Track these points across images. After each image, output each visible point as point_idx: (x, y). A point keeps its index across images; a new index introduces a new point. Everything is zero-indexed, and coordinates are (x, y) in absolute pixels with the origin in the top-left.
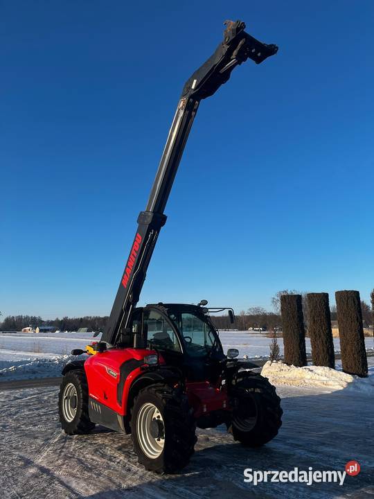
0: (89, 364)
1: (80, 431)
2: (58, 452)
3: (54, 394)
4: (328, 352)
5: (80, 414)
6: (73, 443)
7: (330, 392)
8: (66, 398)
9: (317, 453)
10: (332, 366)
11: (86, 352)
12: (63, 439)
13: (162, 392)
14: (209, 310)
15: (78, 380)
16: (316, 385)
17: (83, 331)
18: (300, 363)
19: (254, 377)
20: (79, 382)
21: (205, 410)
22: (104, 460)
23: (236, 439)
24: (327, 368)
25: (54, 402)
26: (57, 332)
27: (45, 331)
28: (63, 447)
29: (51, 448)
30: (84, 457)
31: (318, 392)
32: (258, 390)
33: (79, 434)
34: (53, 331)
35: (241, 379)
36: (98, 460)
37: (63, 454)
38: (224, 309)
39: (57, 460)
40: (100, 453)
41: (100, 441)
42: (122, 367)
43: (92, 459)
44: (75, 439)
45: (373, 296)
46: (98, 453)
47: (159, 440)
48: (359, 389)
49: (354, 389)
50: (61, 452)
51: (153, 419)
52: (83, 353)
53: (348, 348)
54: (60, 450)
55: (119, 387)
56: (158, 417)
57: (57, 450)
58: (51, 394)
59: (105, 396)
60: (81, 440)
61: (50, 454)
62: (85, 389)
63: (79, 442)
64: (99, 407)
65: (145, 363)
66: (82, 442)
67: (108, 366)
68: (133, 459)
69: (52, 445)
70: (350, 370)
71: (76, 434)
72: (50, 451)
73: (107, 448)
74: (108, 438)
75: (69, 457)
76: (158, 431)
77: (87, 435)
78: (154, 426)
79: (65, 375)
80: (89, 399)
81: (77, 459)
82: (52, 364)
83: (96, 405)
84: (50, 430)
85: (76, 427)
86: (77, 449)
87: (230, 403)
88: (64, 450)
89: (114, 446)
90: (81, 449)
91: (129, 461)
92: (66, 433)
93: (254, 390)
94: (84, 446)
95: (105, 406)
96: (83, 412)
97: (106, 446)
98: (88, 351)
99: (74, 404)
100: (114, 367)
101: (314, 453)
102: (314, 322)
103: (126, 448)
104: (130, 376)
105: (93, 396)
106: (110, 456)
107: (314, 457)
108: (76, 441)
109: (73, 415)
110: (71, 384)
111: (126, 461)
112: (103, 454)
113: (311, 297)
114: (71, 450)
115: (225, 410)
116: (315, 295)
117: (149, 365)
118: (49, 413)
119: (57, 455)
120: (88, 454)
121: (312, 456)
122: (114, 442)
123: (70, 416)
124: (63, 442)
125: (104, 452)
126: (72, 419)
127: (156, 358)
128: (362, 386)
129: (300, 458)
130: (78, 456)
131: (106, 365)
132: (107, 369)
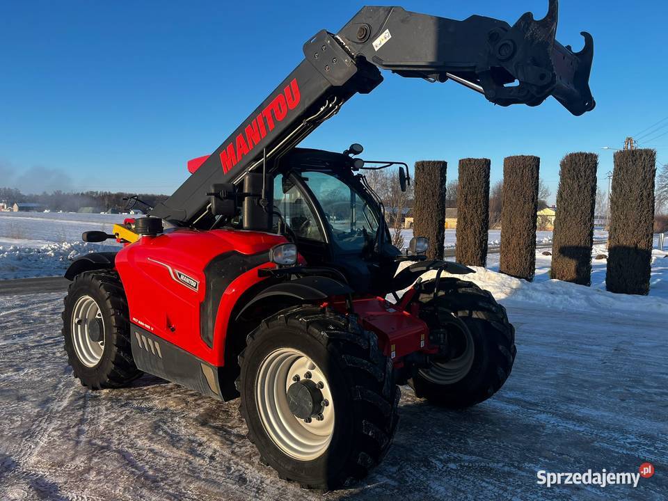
0: (125, 260)
1: (113, 383)
2: (72, 434)
3: (50, 307)
6: (103, 409)
8: (79, 322)
9: (579, 420)
11: (113, 237)
12: (82, 401)
13: (323, 325)
14: (366, 165)
15: (104, 292)
20: (107, 294)
22: (179, 453)
23: (418, 395)
25: (53, 321)
26: (46, 211)
27: (28, 209)
28: (82, 421)
29: (56, 423)
30: (133, 446)
33: (113, 387)
34: (41, 210)
35: (444, 293)
36: (166, 452)
37: (83, 438)
38: (391, 163)
39: (73, 459)
40: (165, 432)
41: (157, 403)
42: (208, 269)
43: (151, 451)
44: (104, 399)
45: (563, 165)
46: (161, 433)
47: (310, 421)
48: (530, 298)
49: (524, 298)
50: (79, 433)
51: (294, 379)
52: (108, 240)
53: (514, 241)
54: (76, 429)
55: (203, 309)
56: (309, 375)
57: (68, 428)
58: (45, 306)
59: (169, 326)
60: (118, 400)
61: (54, 441)
62: (122, 310)
63: (116, 407)
64: (156, 344)
65: (271, 260)
66: (122, 406)
67: (174, 266)
68: (240, 447)
69: (58, 415)
70: (512, 271)
71: (104, 386)
72: (55, 430)
73: (177, 419)
74: (172, 394)
75: (99, 446)
76: (311, 406)
77: (128, 390)
78: (300, 394)
79: (73, 280)
80: (132, 328)
81: (119, 452)
82: (43, 256)
83: (149, 340)
84: (49, 380)
85: (105, 376)
86: (112, 424)
87: (431, 338)
88: (86, 428)
89: (191, 415)
90: (121, 423)
91: (233, 453)
92: (84, 385)
93: (471, 314)
94: (127, 417)
95: (171, 345)
96: (119, 351)
97: (174, 414)
98: (118, 234)
99: (98, 332)
100: (190, 269)
101: (574, 420)
102: (466, 203)
103: (216, 419)
104: (232, 287)
105: (141, 323)
106: (189, 440)
107: (582, 429)
108: (109, 405)
109: (98, 354)
110: (87, 297)
111: (227, 453)
112: (172, 437)
113: (465, 165)
114: (102, 428)
115: (421, 352)
116: (473, 162)
117: (280, 266)
118: (46, 342)
119: (71, 442)
120: (139, 437)
121: (577, 429)
122: (187, 404)
123: (91, 355)
124: (80, 409)
125: (173, 430)
126: (96, 362)
127: (293, 252)
128: (535, 294)
129: (559, 434)
130: (119, 444)
131: (168, 264)
132: (174, 273)
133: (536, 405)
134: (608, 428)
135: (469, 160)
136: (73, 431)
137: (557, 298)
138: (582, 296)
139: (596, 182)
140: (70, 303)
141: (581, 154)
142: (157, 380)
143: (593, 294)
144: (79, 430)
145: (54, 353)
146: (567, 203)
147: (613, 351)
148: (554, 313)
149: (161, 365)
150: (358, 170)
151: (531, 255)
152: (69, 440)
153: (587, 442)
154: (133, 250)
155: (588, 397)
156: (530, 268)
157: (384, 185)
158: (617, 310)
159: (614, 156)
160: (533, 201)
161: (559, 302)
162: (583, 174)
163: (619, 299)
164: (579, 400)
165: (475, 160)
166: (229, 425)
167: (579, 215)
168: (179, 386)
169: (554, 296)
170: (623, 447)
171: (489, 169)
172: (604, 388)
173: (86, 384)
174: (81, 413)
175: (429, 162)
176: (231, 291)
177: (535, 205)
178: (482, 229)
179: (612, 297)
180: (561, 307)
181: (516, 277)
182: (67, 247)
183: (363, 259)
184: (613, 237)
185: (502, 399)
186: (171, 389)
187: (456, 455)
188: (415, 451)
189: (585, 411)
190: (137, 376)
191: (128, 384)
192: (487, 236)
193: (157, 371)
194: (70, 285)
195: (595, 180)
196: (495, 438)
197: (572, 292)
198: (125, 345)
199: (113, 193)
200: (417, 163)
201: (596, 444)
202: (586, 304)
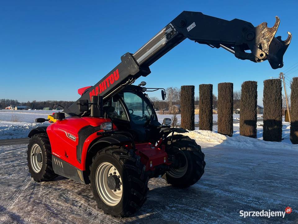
0: (50, 129)
1: (46, 179)
4: (209, 121)
5: (46, 167)
6: (41, 189)
7: (212, 146)
8: (33, 155)
9: (231, 192)
10: (211, 130)
11: (48, 120)
12: (33, 186)
13: (118, 153)
14: (147, 90)
15: (42, 142)
16: (203, 142)
17: (46, 110)
18: (191, 128)
19: (185, 139)
21: (151, 165)
22: (67, 205)
23: (168, 183)
24: (209, 132)
26: (29, 110)
27: (21, 109)
28: (32, 194)
29: (22, 194)
30: (50, 202)
31: (204, 145)
32: (189, 149)
33: (46, 181)
34: (27, 109)
35: (175, 141)
36: (63, 205)
37: (32, 200)
38: (158, 89)
39: (27, 207)
40: (64, 197)
41: (63, 187)
42: (79, 132)
43: (57, 204)
44: (42, 185)
45: (243, 86)
46: (62, 198)
47: (116, 191)
48: (230, 144)
49: (227, 144)
50: (30, 198)
51: (110, 175)
52: (46, 121)
53: (223, 119)
54: (29, 196)
55: (78, 148)
56: (115, 173)
57: (27, 196)
58: (23, 150)
59: (66, 155)
60: (47, 186)
61: (21, 201)
62: (49, 149)
63: (46, 188)
64: (61, 162)
65: (101, 128)
66: (49, 188)
67: (67, 132)
68: (92, 203)
69: (23, 191)
70: (223, 132)
71: (42, 181)
72: (21, 197)
73: (69, 193)
74: (69, 183)
75: (37, 202)
76: (115, 185)
77: (52, 182)
78: (111, 180)
79: (31, 138)
80: (53, 156)
81: (45, 204)
82: (24, 129)
83: (59, 161)
84: (21, 178)
85: (42, 176)
86: (44, 194)
87: (169, 159)
88: (33, 196)
89: (75, 191)
90: (47, 194)
91: (89, 205)
92: (35, 180)
93: (186, 149)
94: (50, 192)
95: (66, 163)
96: (48, 166)
97: (68, 191)
98: (49, 119)
99: (40, 159)
100: (73, 133)
101: (229, 192)
102: (202, 103)
103: (85, 192)
104: (88, 139)
105: (56, 155)
106: (73, 200)
107: (230, 195)
108: (44, 187)
109: (40, 167)
110: (36, 144)
111: (86, 205)
112: (66, 199)
113: (202, 87)
114: (39, 196)
115: (164, 164)
116: (205, 86)
117: (105, 131)
118: (22, 164)
119: (27, 201)
120: (53, 199)
121: (229, 195)
122: (74, 187)
123: (37, 168)
124: (32, 189)
125: (67, 197)
126: (39, 171)
127: (110, 125)
128: (232, 142)
129: (221, 197)
130: (45, 202)
131: (65, 131)
132: (67, 134)
133: (216, 186)
134: (241, 195)
135: (203, 85)
136: (28, 197)
137: (241, 144)
138: (252, 143)
139: (257, 93)
140: (30, 147)
141: (250, 82)
142: (64, 178)
143: (257, 141)
144: (30, 197)
145: (25, 168)
146: (244, 103)
147: (257, 165)
148: (239, 150)
149: (63, 171)
150: (144, 92)
151: (231, 125)
152: (26, 200)
153: (231, 200)
154: (54, 126)
155: (239, 183)
156: (231, 131)
157: (176, 95)
158: (266, 148)
159: (264, 82)
160: (231, 102)
161: (242, 145)
162: (251, 90)
163: (267, 144)
164: (234, 184)
165: (206, 85)
166: (90, 194)
167: (250, 108)
168: (72, 180)
169: (240, 143)
170: (246, 202)
171: (212, 88)
172: (247, 180)
173: (36, 180)
174: (32, 190)
175: (187, 86)
176: (87, 141)
177: (232, 104)
178: (210, 114)
179: (264, 143)
180: (242, 147)
181: (224, 135)
182: (34, 125)
183: (145, 128)
184: (264, 117)
185: (202, 184)
186: (69, 181)
187: (176, 205)
188: (160, 203)
189: (235, 188)
190: (56, 176)
191: (52, 180)
192: (212, 117)
193: (62, 174)
194: (30, 140)
195: (256, 92)
196: (194, 198)
197: (248, 141)
198: (50, 163)
199: (58, 101)
200: (182, 87)
201: (235, 201)
202: (253, 146)
